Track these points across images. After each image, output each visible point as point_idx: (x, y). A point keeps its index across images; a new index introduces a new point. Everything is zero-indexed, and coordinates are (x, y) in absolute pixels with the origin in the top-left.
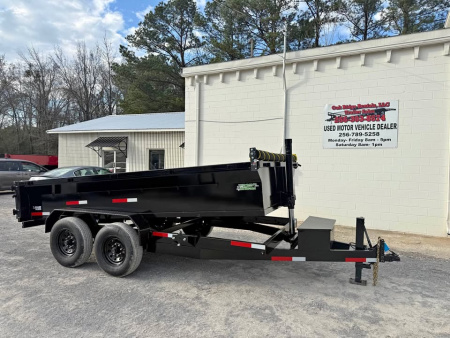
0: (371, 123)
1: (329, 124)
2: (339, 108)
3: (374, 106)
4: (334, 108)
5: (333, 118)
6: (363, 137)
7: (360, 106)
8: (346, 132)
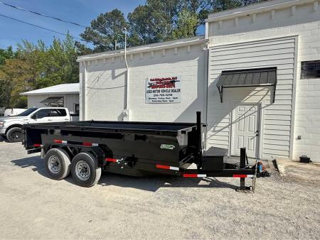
0: (169, 89)
1: (148, 89)
2: (153, 80)
3: (170, 79)
4: (151, 80)
5: (151, 86)
6: (165, 97)
7: (163, 79)
8: (156, 93)
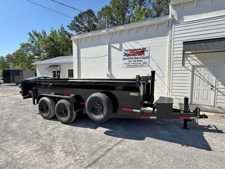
0: (139, 56)
1: (124, 57)
2: (128, 50)
3: (140, 49)
4: (126, 51)
5: (126, 55)
6: (137, 62)
7: (135, 50)
8: (130, 60)
